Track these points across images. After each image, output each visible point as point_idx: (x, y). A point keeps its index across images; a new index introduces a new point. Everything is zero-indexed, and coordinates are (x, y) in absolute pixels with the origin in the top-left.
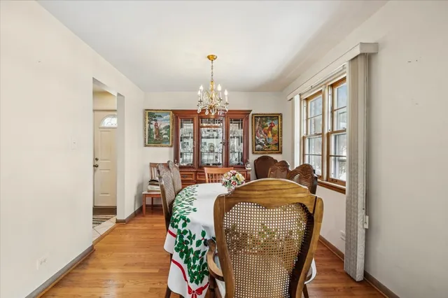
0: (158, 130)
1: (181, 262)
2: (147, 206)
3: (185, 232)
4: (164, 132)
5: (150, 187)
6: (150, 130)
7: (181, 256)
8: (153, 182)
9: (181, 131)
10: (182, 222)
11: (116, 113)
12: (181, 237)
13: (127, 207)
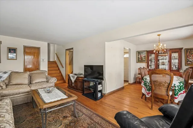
0: (141, 57)
1: (145, 87)
2: (137, 82)
3: (146, 81)
4: (143, 58)
5: (139, 75)
6: (138, 58)
7: (145, 86)
8: (139, 74)
9: (150, 58)
10: (145, 79)
11: (128, 53)
12: (145, 82)
13: (132, 81)
